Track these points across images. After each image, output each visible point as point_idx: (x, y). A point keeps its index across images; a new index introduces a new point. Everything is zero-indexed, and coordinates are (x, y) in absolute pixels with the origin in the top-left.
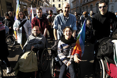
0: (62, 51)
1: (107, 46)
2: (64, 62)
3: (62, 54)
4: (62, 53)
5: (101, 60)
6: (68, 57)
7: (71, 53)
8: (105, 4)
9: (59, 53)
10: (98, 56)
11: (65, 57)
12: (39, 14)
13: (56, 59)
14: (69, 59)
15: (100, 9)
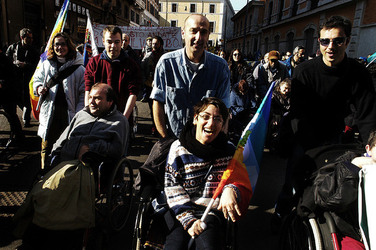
0: (180, 180)
1: (336, 179)
2: (183, 218)
3: (179, 190)
4: (179, 187)
5: (312, 222)
6: (199, 201)
7: (211, 190)
8: (340, 34)
9: (169, 185)
10: (302, 207)
11: (188, 200)
12: (112, 45)
13: (155, 203)
14: (202, 208)
15: (322, 47)
